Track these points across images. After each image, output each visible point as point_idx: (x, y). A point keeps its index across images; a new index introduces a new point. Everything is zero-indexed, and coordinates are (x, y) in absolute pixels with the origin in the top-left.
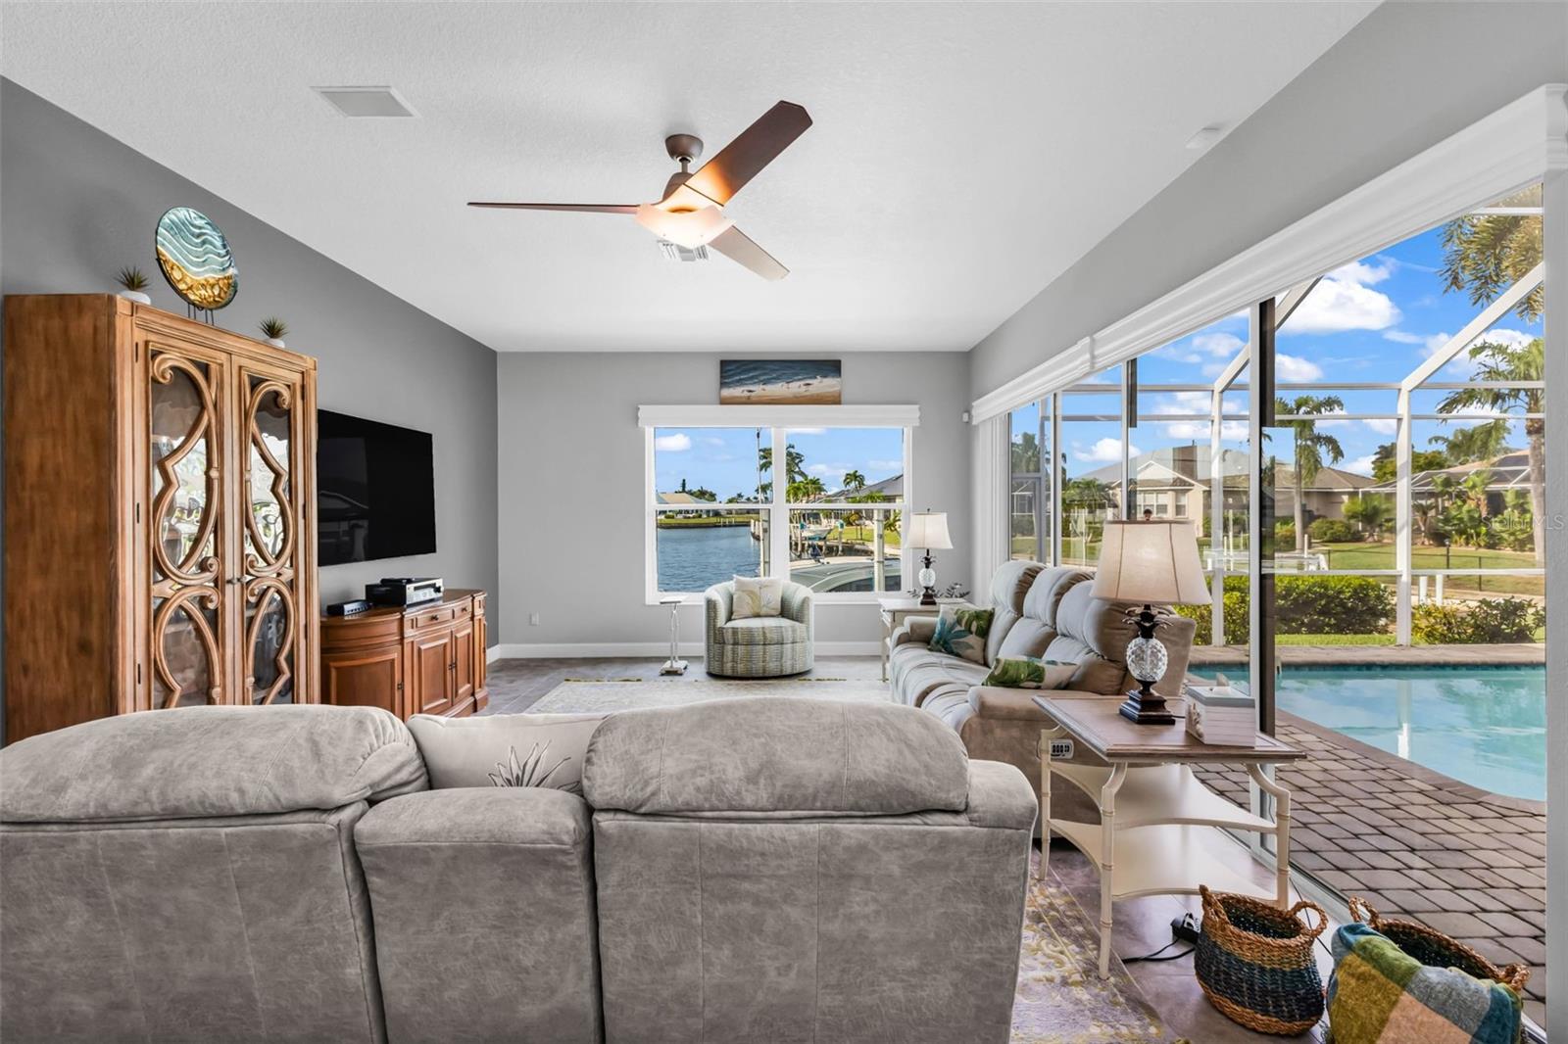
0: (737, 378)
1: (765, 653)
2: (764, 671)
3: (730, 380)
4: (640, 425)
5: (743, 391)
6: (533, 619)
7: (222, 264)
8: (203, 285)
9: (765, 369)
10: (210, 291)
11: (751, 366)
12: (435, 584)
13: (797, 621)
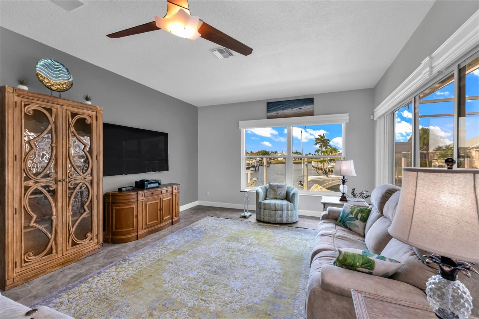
0: (273, 108)
1: (275, 213)
2: (275, 221)
3: (270, 109)
4: (239, 128)
5: (275, 113)
6: (207, 193)
7: (68, 77)
8: (58, 84)
9: (283, 104)
10: (62, 87)
11: (279, 103)
12: (158, 182)
13: (290, 202)
